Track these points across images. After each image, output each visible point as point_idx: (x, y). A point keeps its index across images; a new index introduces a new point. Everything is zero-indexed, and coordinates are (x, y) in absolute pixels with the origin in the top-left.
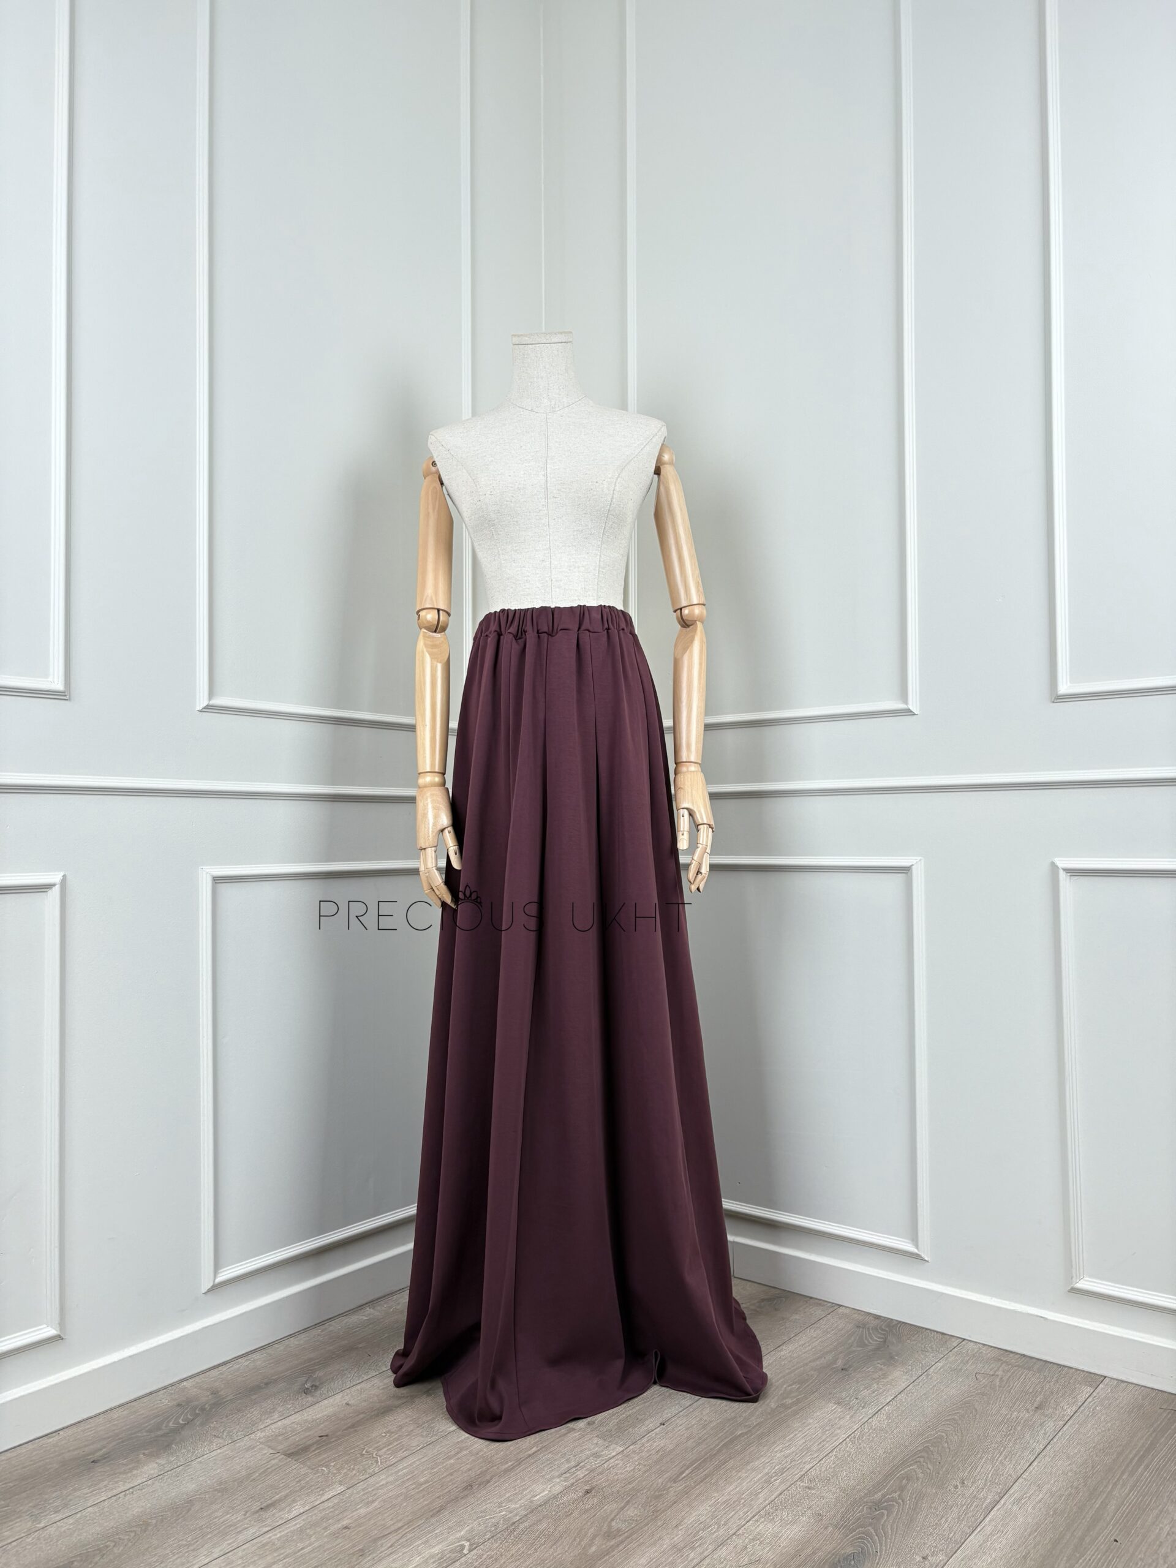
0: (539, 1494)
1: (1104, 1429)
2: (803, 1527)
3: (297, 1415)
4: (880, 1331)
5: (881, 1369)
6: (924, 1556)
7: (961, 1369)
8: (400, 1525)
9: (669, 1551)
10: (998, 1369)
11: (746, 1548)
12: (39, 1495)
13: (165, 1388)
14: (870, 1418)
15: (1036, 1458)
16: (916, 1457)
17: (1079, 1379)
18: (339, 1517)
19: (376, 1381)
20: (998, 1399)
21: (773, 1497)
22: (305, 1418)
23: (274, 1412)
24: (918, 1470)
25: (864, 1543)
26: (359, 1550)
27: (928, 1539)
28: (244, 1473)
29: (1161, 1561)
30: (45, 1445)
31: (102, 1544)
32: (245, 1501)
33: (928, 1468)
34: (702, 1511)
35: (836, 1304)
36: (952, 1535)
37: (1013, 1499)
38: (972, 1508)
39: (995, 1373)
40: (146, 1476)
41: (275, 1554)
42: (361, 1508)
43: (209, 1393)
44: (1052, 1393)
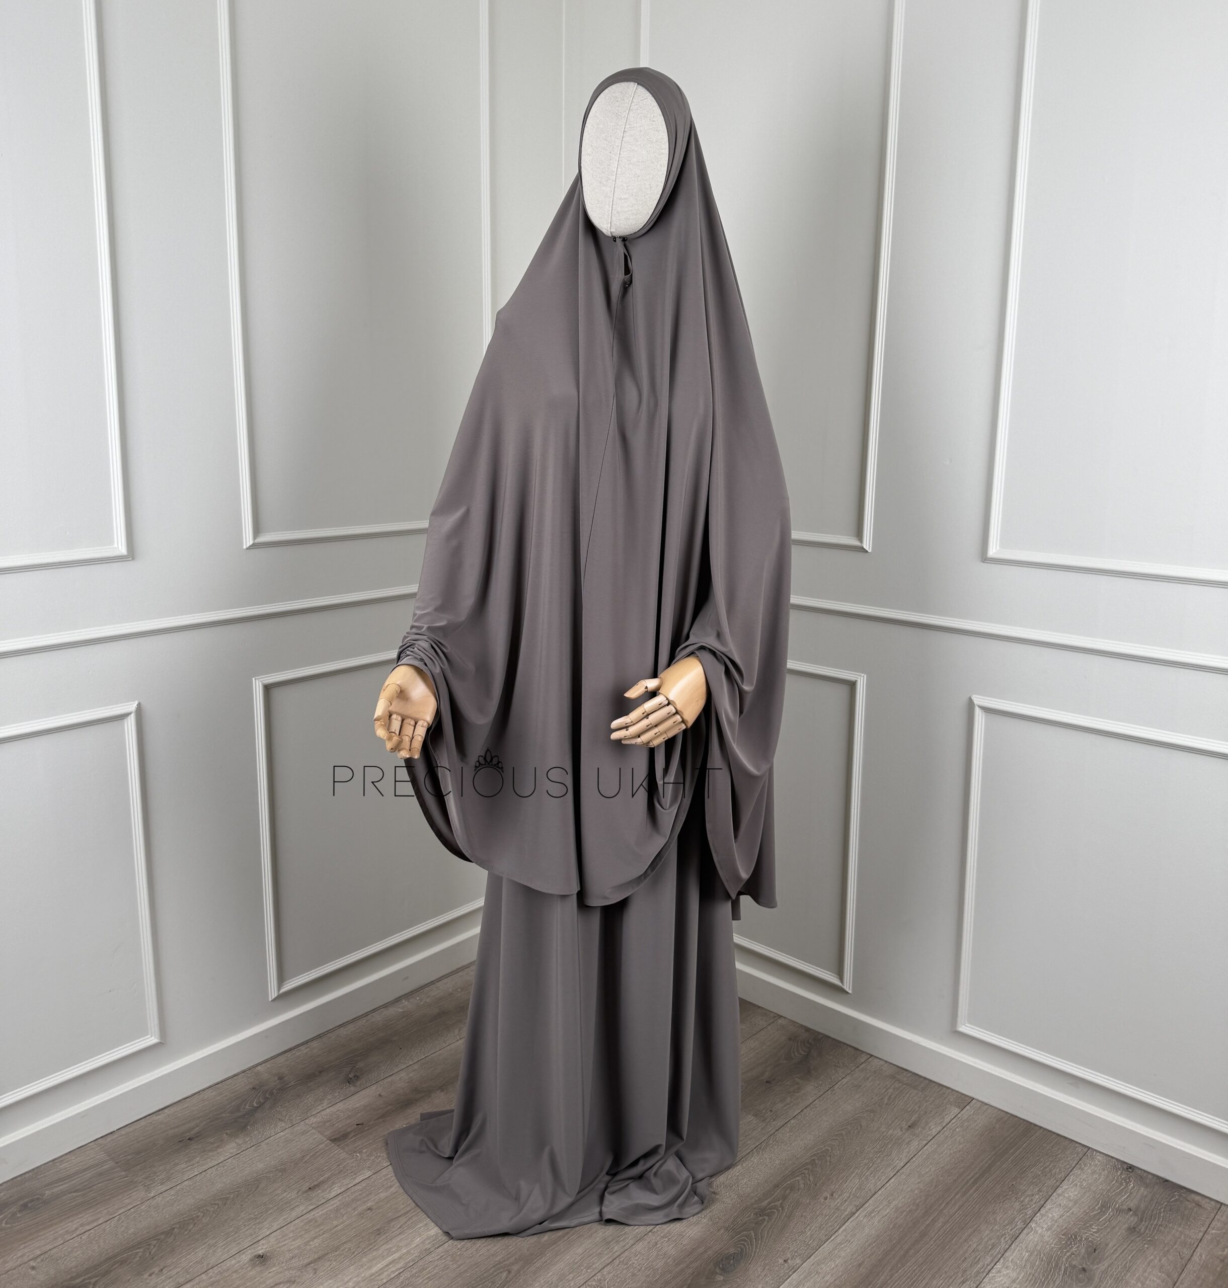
1: (955, 1150)
3: (343, 1103)
4: (807, 1045)
5: (798, 1083)
6: (785, 1259)
7: (860, 1086)
8: (408, 1209)
9: (600, 1242)
10: (890, 1087)
11: (656, 1243)
12: (150, 1167)
13: (244, 1072)
14: (777, 1131)
15: (895, 1175)
16: (804, 1168)
17: (952, 1100)
18: (365, 1199)
19: (403, 1074)
20: (881, 1116)
22: (347, 1107)
23: (324, 1100)
24: (801, 1182)
25: (744, 1245)
26: (378, 1230)
27: (792, 1244)
28: (299, 1155)
29: (960, 1275)
30: (154, 1122)
31: (194, 1214)
32: (298, 1181)
33: (810, 1181)
35: (778, 1015)
36: (811, 1241)
37: (865, 1212)
38: (832, 1220)
39: (887, 1089)
40: (227, 1154)
41: (317, 1230)
42: (381, 1192)
43: (276, 1078)
44: (926, 1114)
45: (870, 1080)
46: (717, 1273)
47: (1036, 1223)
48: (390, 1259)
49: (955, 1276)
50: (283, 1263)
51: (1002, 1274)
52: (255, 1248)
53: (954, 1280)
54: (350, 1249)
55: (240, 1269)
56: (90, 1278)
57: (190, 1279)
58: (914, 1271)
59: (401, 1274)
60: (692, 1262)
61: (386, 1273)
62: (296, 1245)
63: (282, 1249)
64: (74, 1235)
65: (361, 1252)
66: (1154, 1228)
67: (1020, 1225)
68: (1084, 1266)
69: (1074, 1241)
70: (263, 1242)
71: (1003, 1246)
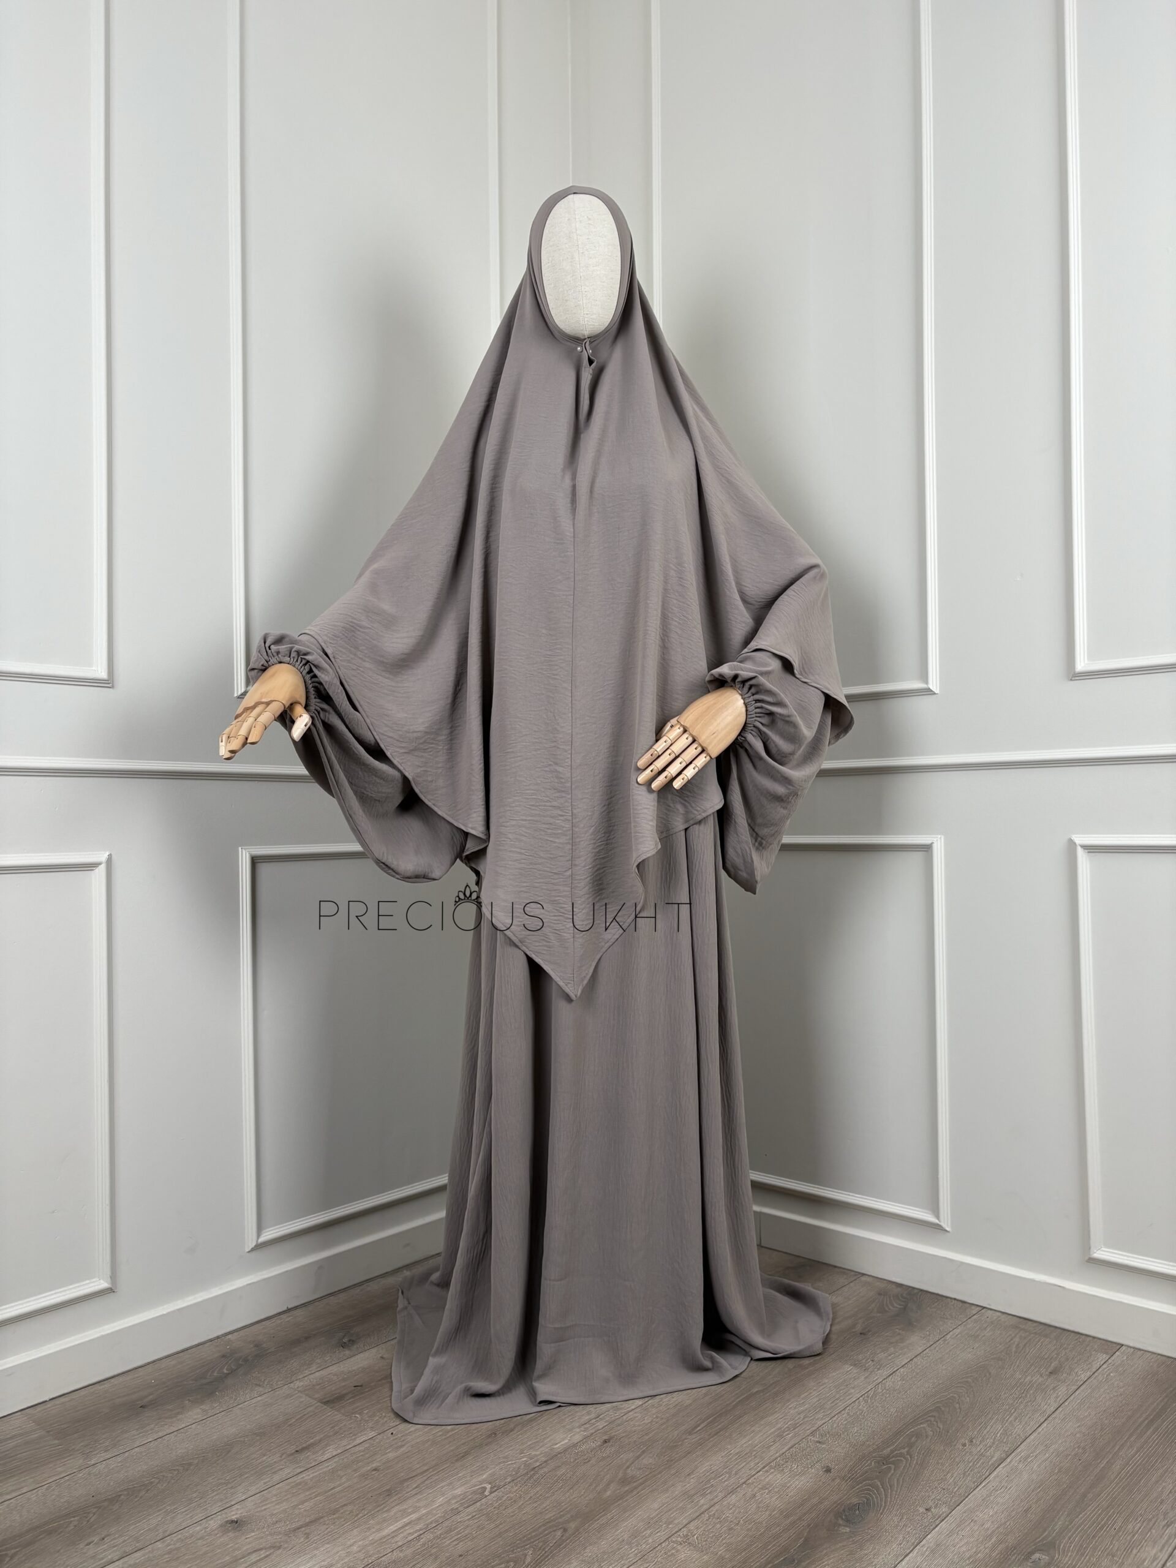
0: (559, 1443)
1: (1115, 1394)
2: (811, 1478)
3: (334, 1366)
4: (901, 1298)
5: (899, 1334)
6: (927, 1507)
7: (978, 1336)
8: (425, 1468)
9: (680, 1497)
10: (1015, 1336)
11: (754, 1496)
12: (91, 1435)
13: (211, 1340)
14: (884, 1379)
15: (1046, 1420)
16: (929, 1415)
17: (1096, 1346)
18: (369, 1460)
20: (1013, 1363)
21: (784, 1450)
22: (340, 1370)
23: (312, 1364)
24: (928, 1429)
25: (869, 1494)
26: (388, 1490)
27: (933, 1492)
28: (281, 1419)
30: (97, 1392)
31: (148, 1480)
32: (281, 1445)
33: (940, 1428)
34: (714, 1461)
35: (859, 1273)
36: (956, 1489)
37: (1019, 1457)
38: (979, 1464)
39: (1012, 1340)
40: (189, 1420)
41: (307, 1493)
42: (389, 1452)
43: (252, 1346)
44: (1067, 1359)
45: (987, 1330)
46: (840, 1525)
48: (406, 1520)
50: (264, 1527)
52: (226, 1513)
53: (1155, 1523)
54: (351, 1512)
55: (206, 1536)
56: (7, 1549)
57: (141, 1547)
58: (1100, 1515)
59: (422, 1536)
60: (805, 1514)
61: (402, 1535)
62: (281, 1509)
63: (264, 1513)
65: (367, 1514)
70: (239, 1507)
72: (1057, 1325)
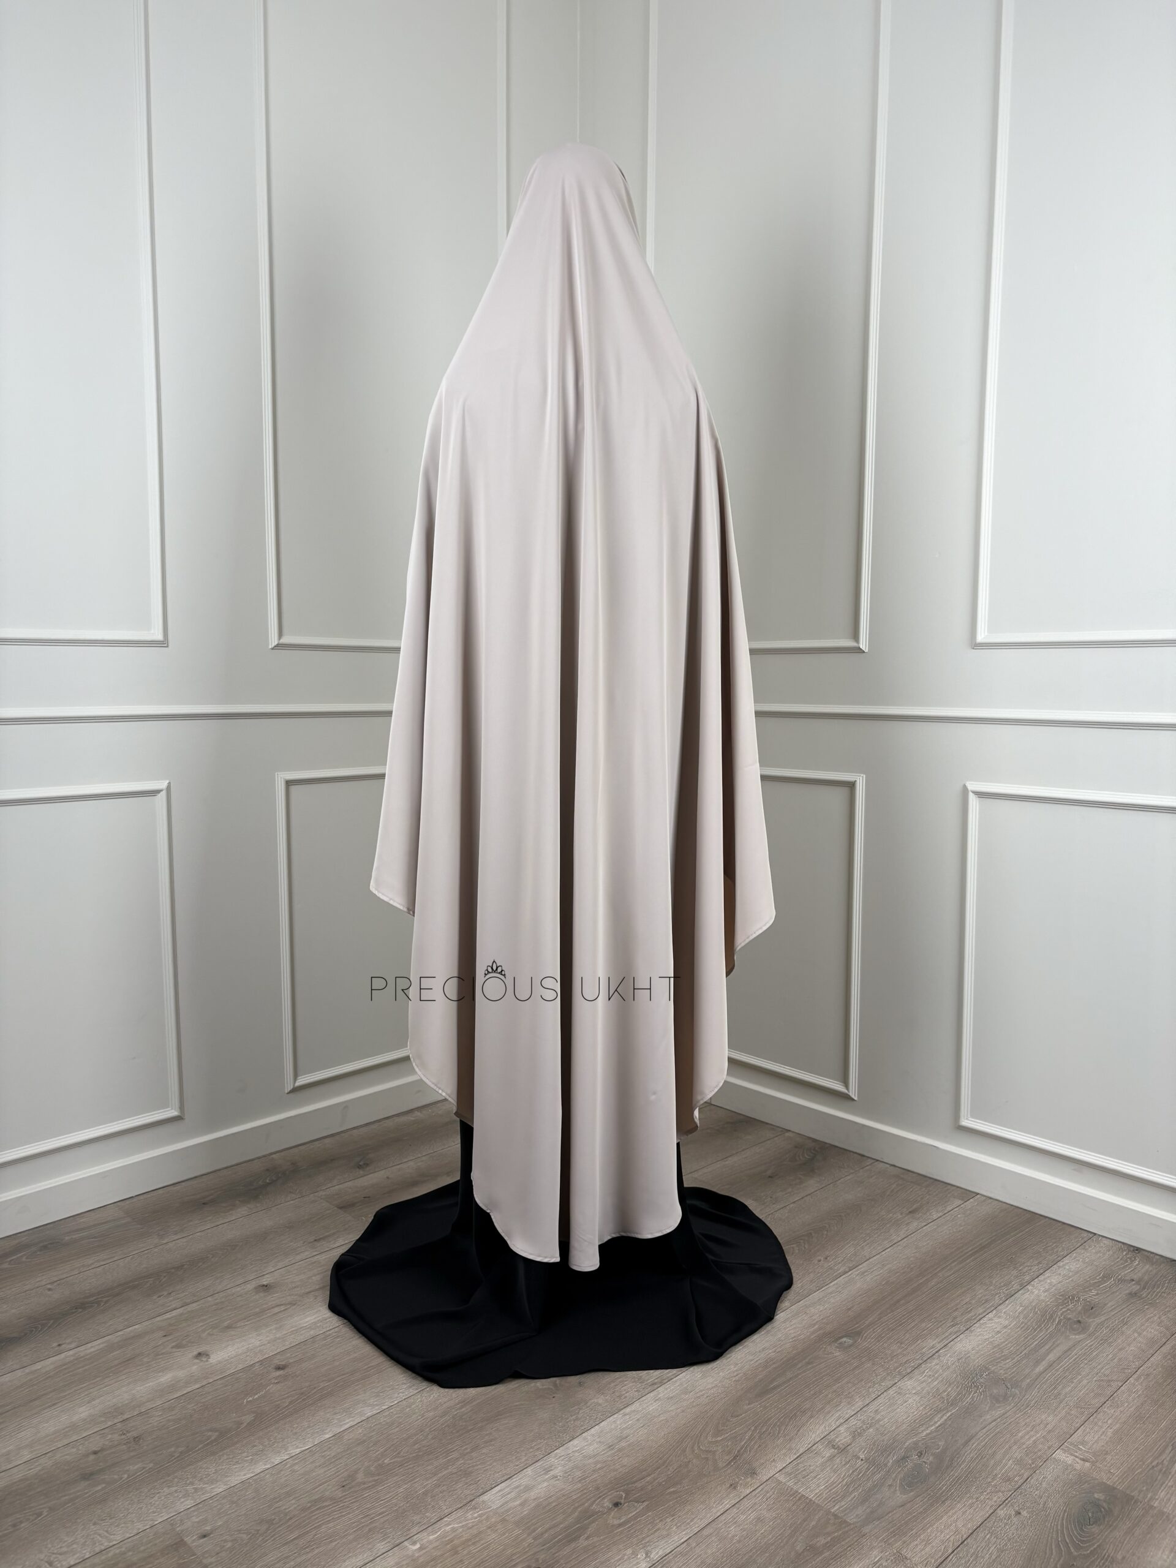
1: (955, 1230)
3: (350, 1182)
4: (813, 1151)
5: (801, 1178)
7: (863, 1182)
10: (894, 1183)
12: (166, 1222)
13: (259, 1158)
14: (776, 1211)
15: (892, 1245)
17: (956, 1194)
19: (411, 1164)
22: (355, 1185)
23: (335, 1179)
24: (797, 1248)
28: (306, 1217)
29: (950, 1320)
30: (170, 1192)
31: (204, 1256)
32: (304, 1236)
35: (787, 1130)
37: (860, 1271)
38: (825, 1276)
39: (890, 1186)
40: (237, 1215)
43: (290, 1164)
44: (928, 1203)
45: (873, 1178)
47: (1033, 1286)
49: (943, 1322)
50: (285, 1291)
51: (993, 1321)
52: (259, 1280)
55: (244, 1294)
56: (102, 1297)
57: (196, 1300)
58: (903, 1316)
62: (299, 1279)
63: (286, 1281)
64: (90, 1268)
66: (1156, 1295)
67: (1016, 1287)
68: (1080, 1319)
69: (1071, 1300)
70: (268, 1276)
71: (997, 1300)
72: (931, 1176)
